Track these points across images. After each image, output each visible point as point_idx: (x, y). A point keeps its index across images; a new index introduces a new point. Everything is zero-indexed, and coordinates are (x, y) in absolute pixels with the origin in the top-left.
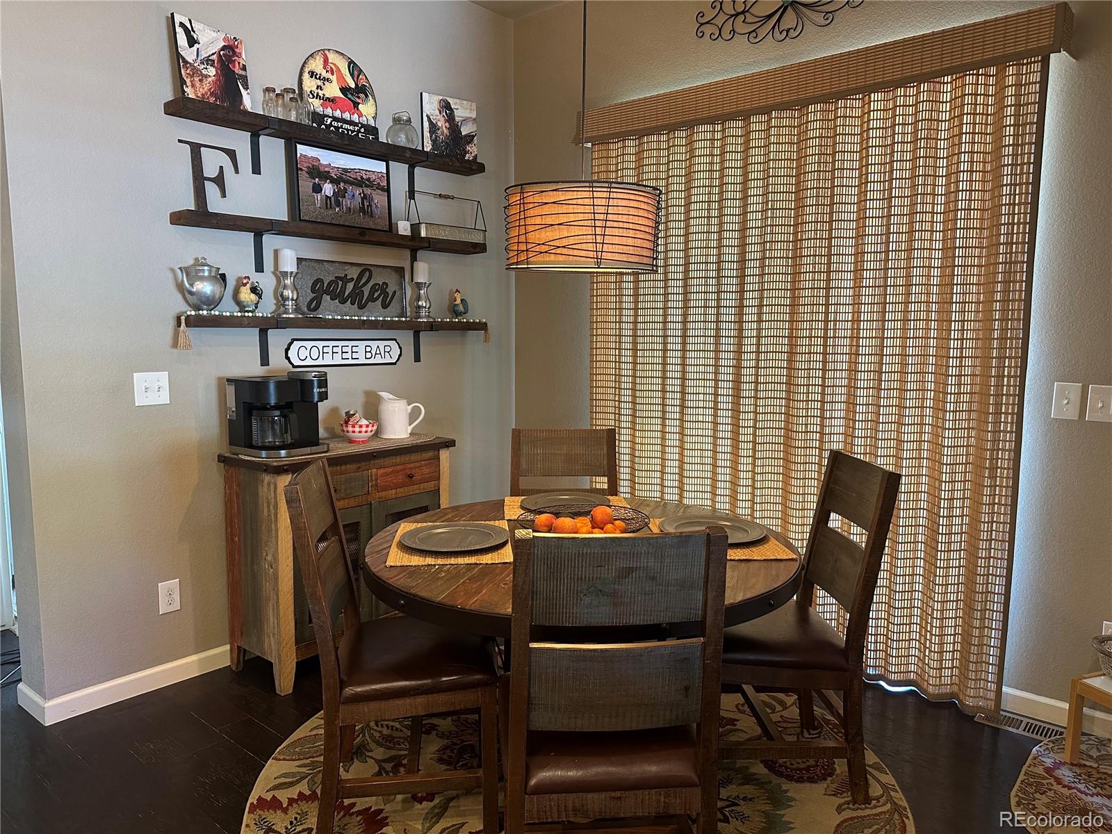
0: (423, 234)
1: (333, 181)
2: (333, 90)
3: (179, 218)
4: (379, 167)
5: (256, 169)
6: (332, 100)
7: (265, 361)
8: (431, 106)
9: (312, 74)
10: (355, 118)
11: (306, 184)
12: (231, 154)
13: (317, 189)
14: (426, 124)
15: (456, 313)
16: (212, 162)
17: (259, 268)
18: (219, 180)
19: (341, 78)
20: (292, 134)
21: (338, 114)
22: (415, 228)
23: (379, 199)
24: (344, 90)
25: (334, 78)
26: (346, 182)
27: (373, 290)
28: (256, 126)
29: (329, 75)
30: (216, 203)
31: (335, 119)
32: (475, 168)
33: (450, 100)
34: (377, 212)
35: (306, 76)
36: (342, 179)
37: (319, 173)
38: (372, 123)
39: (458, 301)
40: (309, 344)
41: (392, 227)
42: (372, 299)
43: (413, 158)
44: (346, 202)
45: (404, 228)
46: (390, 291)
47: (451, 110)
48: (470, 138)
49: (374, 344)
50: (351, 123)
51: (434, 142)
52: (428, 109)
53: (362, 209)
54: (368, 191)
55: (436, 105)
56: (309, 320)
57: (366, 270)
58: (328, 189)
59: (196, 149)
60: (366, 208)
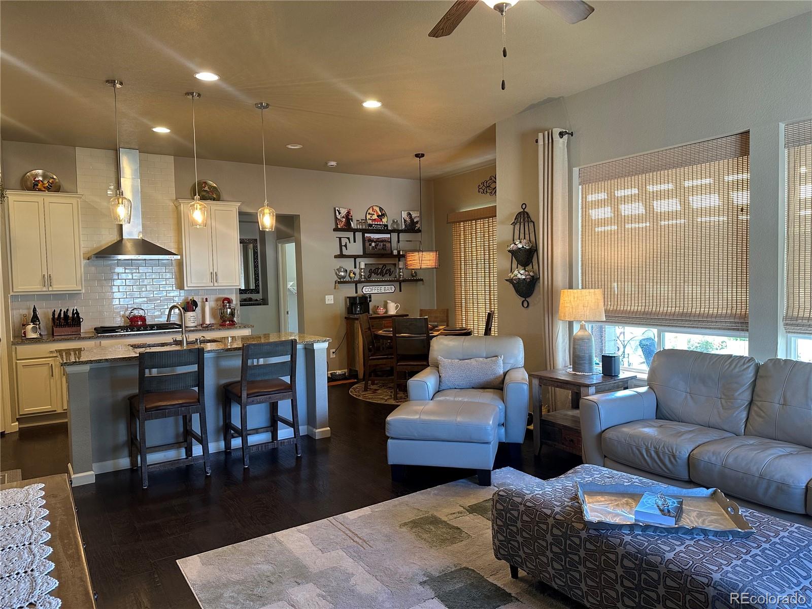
0: (401, 253)
1: (375, 242)
2: (375, 217)
3: (336, 257)
4: (388, 236)
5: (355, 242)
6: (375, 220)
7: (356, 292)
8: (404, 215)
9: (369, 214)
10: (381, 223)
11: (367, 244)
12: (349, 238)
13: (370, 245)
14: (403, 220)
15: (413, 276)
16: (344, 241)
17: (355, 267)
18: (346, 246)
19: (377, 213)
20: (364, 231)
21: (376, 223)
22: (399, 252)
23: (388, 245)
24: (378, 216)
25: (375, 213)
26: (379, 242)
27: (386, 271)
28: (355, 231)
29: (374, 213)
30: (345, 252)
31: (375, 225)
32: (419, 231)
33: (411, 212)
34: (387, 249)
35: (368, 214)
36: (378, 241)
37: (371, 240)
38: (386, 224)
39: (413, 272)
40: (368, 287)
41: (392, 252)
42: (386, 273)
43: (399, 232)
44: (378, 247)
45: (395, 252)
46: (391, 271)
47: (411, 215)
48: (417, 222)
49: (387, 287)
50: (380, 225)
51: (405, 225)
52: (403, 216)
53: (383, 248)
54: (384, 243)
55: (406, 214)
56: (368, 281)
57: (385, 265)
58: (373, 244)
59: (340, 239)
60: (384, 248)
